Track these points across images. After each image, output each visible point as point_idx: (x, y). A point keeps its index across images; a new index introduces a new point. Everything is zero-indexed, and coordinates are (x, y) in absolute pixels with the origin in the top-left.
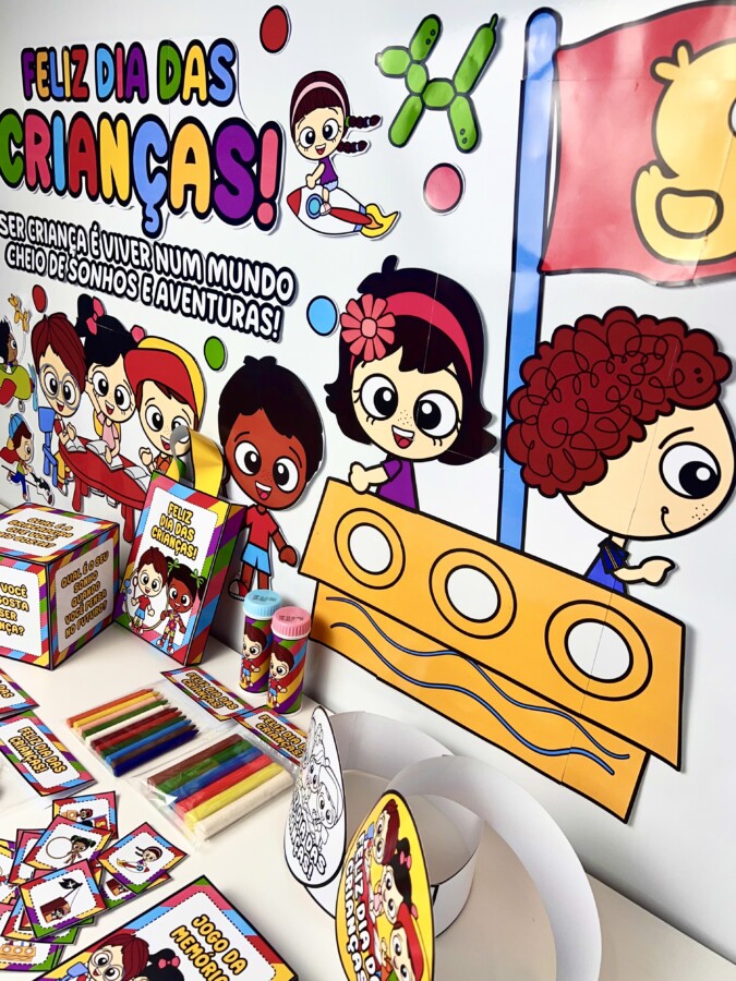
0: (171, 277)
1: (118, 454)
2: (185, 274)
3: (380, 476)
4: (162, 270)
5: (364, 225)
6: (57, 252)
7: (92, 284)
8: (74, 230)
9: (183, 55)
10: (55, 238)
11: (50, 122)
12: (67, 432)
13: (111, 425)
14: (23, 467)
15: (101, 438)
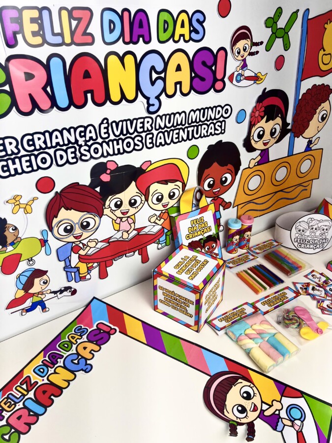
0: (165, 129)
1: (134, 229)
2: (175, 124)
3: (259, 158)
4: (160, 128)
5: (257, 80)
6: (64, 148)
7: (105, 154)
8: (82, 129)
9: (175, 18)
10: (60, 140)
11: (45, 63)
12: (88, 246)
13: (127, 219)
14: (40, 296)
15: (118, 231)
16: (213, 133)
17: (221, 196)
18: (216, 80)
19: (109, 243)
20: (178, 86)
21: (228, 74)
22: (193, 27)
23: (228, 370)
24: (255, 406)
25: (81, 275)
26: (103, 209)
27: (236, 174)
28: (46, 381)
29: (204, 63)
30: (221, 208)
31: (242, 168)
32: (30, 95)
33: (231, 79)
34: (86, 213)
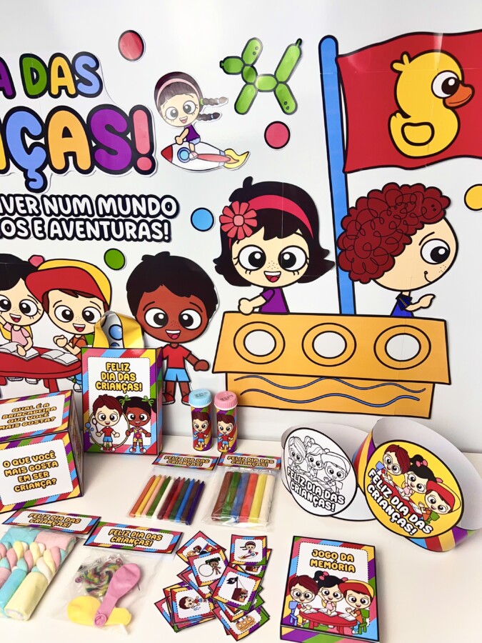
0: (61, 217)
1: (32, 347)
2: (76, 212)
3: (261, 301)
4: (52, 213)
5: (225, 162)
9: (47, 64)
13: (20, 329)
15: (11, 341)
16: (149, 237)
17: (185, 345)
18: (137, 155)
20: (71, 158)
21: (160, 145)
29: (109, 128)
30: (189, 366)
33: (167, 154)
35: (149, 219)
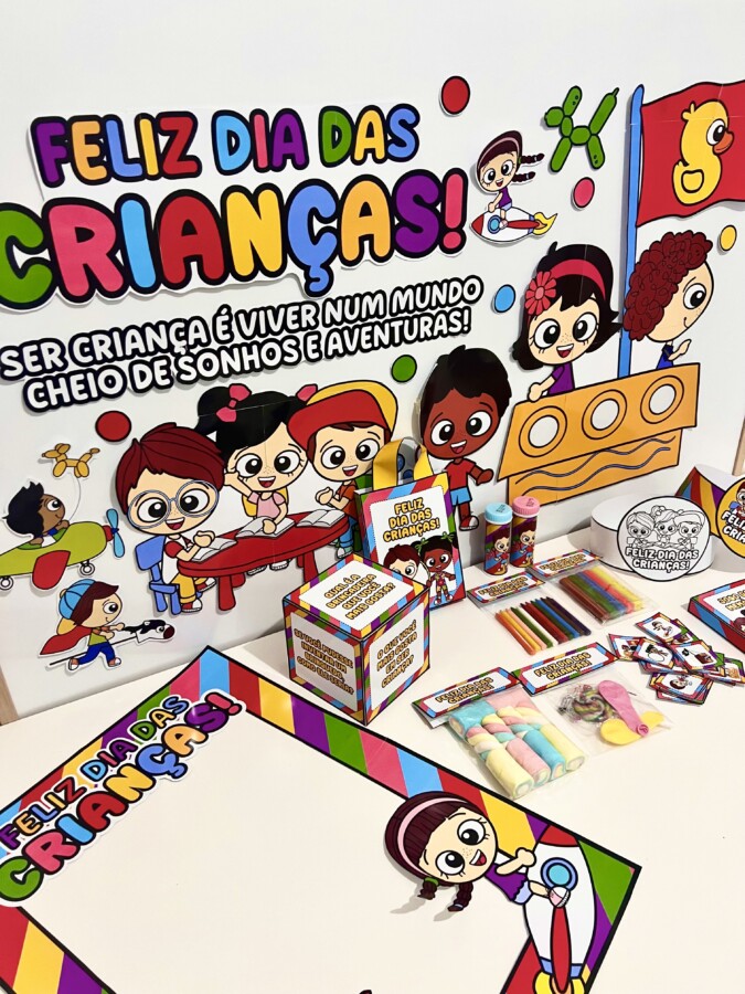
0: (344, 325)
1: (286, 516)
2: (364, 316)
3: (551, 381)
4: (333, 322)
5: (534, 228)
6: (148, 359)
7: (226, 371)
8: (182, 325)
9: (355, 120)
10: (139, 345)
11: (113, 210)
12: (195, 544)
13: (272, 496)
14: (103, 633)
15: (255, 517)
16: (445, 332)
17: (469, 457)
18: (444, 230)
19: (235, 539)
20: (367, 243)
21: (471, 217)
22: (392, 134)
23: (442, 790)
24: (482, 855)
25: (182, 601)
26: (224, 475)
27: (501, 413)
28: (101, 788)
29: (418, 200)
30: (471, 482)
31: (513, 401)
32: (86, 267)
33: (477, 226)
34: (189, 480)
35: (447, 309)
